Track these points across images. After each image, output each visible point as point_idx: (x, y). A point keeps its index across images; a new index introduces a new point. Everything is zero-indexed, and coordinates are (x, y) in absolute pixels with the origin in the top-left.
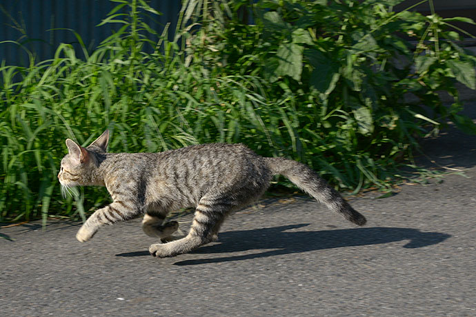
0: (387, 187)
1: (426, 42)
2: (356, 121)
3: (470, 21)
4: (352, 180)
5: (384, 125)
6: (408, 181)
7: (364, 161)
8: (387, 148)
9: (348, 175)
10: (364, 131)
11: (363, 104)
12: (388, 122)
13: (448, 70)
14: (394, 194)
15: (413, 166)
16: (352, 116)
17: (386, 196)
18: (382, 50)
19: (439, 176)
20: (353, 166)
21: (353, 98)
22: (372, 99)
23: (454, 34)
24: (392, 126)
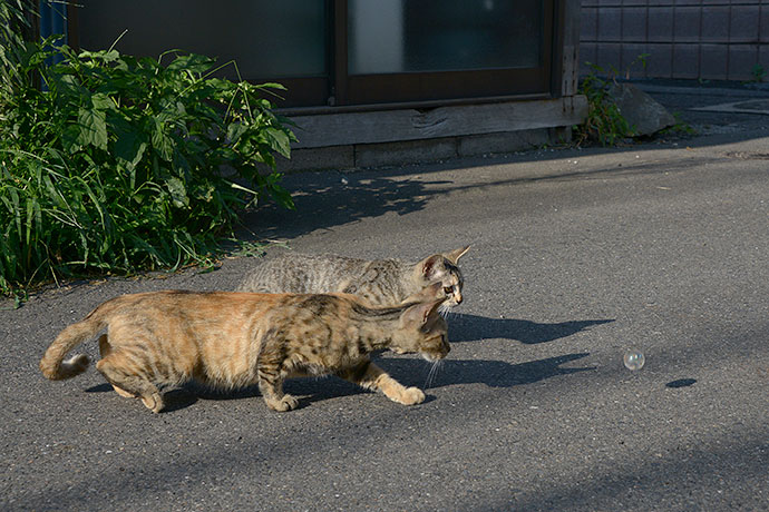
0: (208, 262)
1: (238, 110)
2: (170, 194)
3: (281, 87)
4: (171, 257)
5: (201, 197)
6: (230, 255)
7: (181, 235)
8: (205, 222)
9: (165, 252)
10: (180, 204)
11: (177, 176)
12: (204, 193)
13: (261, 135)
14: (216, 269)
15: (234, 240)
16: (166, 189)
17: (208, 271)
18: (191, 117)
19: (261, 249)
20: (170, 242)
21: (163, 169)
22: (185, 170)
23: (265, 102)
24: (209, 198)
